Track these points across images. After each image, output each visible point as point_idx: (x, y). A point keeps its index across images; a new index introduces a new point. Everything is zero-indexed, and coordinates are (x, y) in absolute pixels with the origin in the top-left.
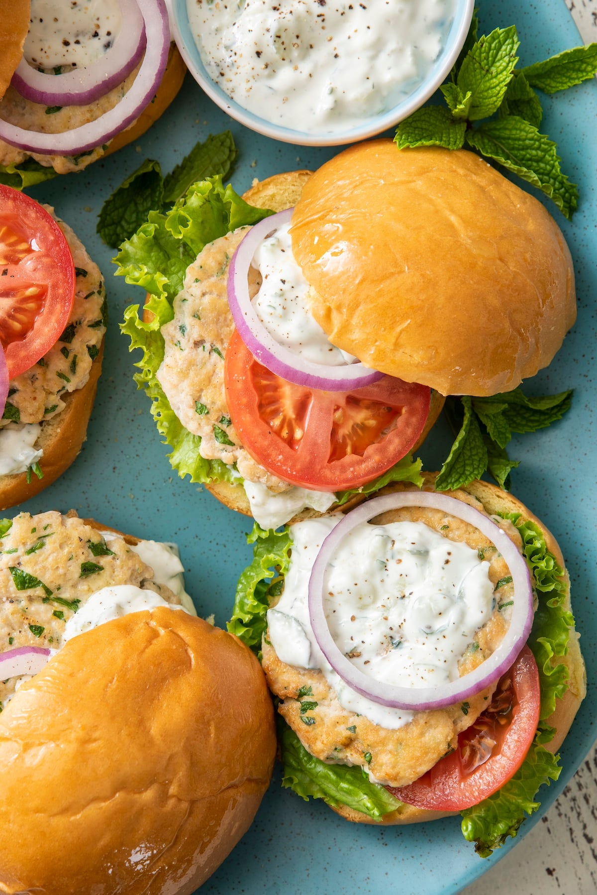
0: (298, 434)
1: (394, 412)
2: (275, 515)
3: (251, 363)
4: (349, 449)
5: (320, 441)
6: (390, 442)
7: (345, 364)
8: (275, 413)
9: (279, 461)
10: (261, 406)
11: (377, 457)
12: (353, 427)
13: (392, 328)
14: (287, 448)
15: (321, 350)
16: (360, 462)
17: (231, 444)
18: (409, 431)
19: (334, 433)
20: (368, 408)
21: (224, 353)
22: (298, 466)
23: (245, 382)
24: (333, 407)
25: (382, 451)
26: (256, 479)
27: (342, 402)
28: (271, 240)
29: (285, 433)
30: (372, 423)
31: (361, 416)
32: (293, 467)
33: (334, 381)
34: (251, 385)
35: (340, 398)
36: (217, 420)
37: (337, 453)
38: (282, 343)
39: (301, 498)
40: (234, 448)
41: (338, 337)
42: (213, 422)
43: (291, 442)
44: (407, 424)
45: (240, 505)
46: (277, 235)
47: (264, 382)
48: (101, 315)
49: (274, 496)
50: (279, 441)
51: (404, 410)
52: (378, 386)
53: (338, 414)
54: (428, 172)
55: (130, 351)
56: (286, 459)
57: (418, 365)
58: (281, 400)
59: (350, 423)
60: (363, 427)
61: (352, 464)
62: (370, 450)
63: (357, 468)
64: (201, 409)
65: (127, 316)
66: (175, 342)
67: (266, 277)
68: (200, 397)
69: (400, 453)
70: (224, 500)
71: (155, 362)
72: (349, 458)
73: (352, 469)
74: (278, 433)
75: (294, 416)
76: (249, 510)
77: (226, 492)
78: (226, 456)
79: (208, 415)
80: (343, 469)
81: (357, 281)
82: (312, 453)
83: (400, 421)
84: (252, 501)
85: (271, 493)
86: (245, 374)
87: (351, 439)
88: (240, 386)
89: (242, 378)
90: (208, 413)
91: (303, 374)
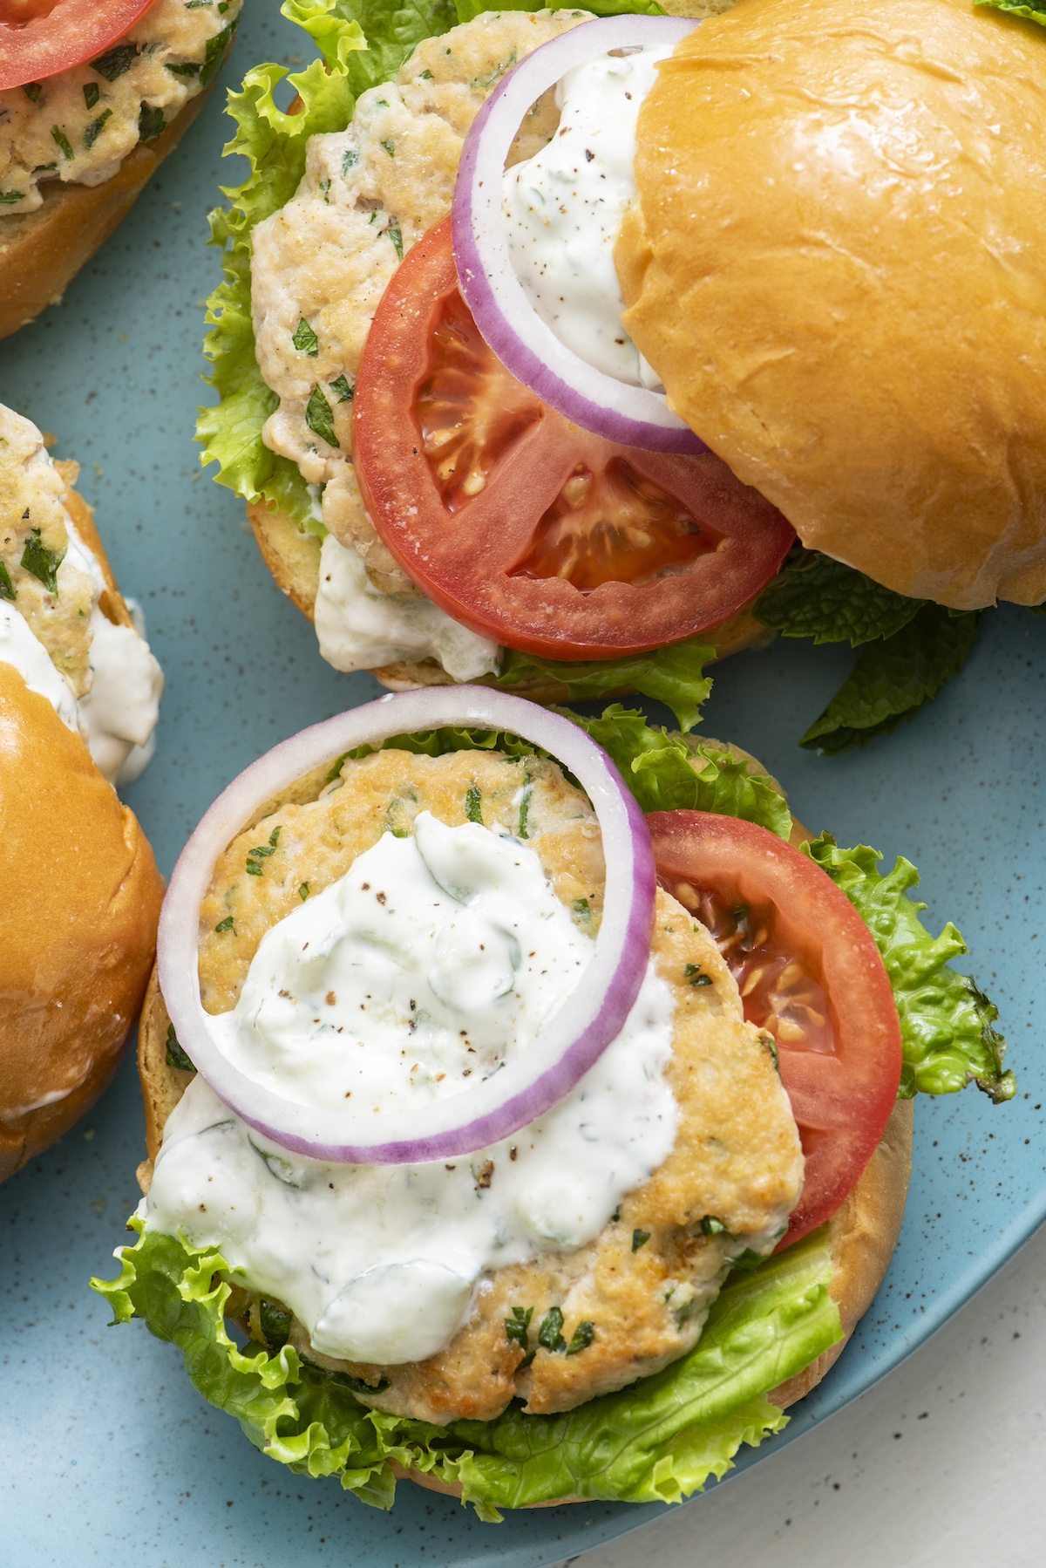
0: (474, 483)
1: (703, 541)
2: (357, 636)
3: (447, 292)
4: (566, 568)
5: (513, 519)
6: (659, 594)
7: (638, 384)
8: (449, 418)
9: (406, 518)
10: (425, 387)
11: (614, 613)
12: (599, 525)
13: (749, 349)
14: (435, 501)
15: (600, 332)
16: (576, 606)
17: (333, 441)
18: (712, 593)
19: (551, 517)
20: (649, 503)
21: (408, 246)
22: (442, 549)
23: (416, 324)
24: (574, 465)
25: (636, 605)
26: (349, 541)
27: (599, 463)
28: (617, 64)
29: (447, 469)
30: (642, 538)
31: (622, 511)
32: (428, 544)
33: (591, 405)
34: (425, 337)
35: (598, 450)
36: (327, 377)
37: (536, 562)
38: (526, 281)
39: (429, 629)
40: (334, 452)
41: (641, 321)
42: (318, 378)
43: (451, 492)
44: (716, 577)
45: (299, 583)
46: (634, 59)
47: (456, 344)
48: (202, 56)
49: (373, 597)
50: (427, 478)
51: (723, 545)
52: (692, 468)
53: (579, 483)
54: (998, 75)
55: (224, 155)
56: (425, 520)
57: (771, 452)
58: (473, 398)
59: (596, 516)
60: (619, 536)
61: (555, 601)
62: (608, 590)
63: (562, 613)
64: (306, 339)
65: (252, 78)
66: (323, 179)
67: (563, 132)
68: (315, 313)
69: (669, 627)
70: (273, 559)
71: (264, 200)
72: (557, 585)
73: (549, 610)
74: (433, 460)
75: (482, 442)
76: (311, 605)
77: (282, 541)
78: (312, 463)
79: (313, 360)
80: (532, 602)
81: (726, 222)
82: (483, 537)
83: (704, 563)
84: (324, 587)
85: (370, 587)
86: (423, 307)
87: (582, 550)
88: (401, 325)
89: (411, 314)
90: (314, 354)
91: (533, 358)
